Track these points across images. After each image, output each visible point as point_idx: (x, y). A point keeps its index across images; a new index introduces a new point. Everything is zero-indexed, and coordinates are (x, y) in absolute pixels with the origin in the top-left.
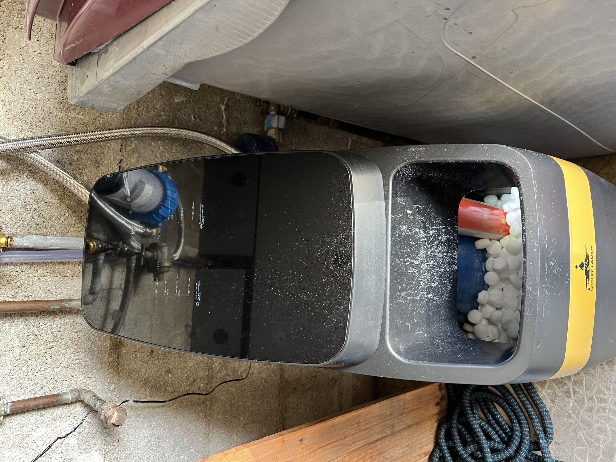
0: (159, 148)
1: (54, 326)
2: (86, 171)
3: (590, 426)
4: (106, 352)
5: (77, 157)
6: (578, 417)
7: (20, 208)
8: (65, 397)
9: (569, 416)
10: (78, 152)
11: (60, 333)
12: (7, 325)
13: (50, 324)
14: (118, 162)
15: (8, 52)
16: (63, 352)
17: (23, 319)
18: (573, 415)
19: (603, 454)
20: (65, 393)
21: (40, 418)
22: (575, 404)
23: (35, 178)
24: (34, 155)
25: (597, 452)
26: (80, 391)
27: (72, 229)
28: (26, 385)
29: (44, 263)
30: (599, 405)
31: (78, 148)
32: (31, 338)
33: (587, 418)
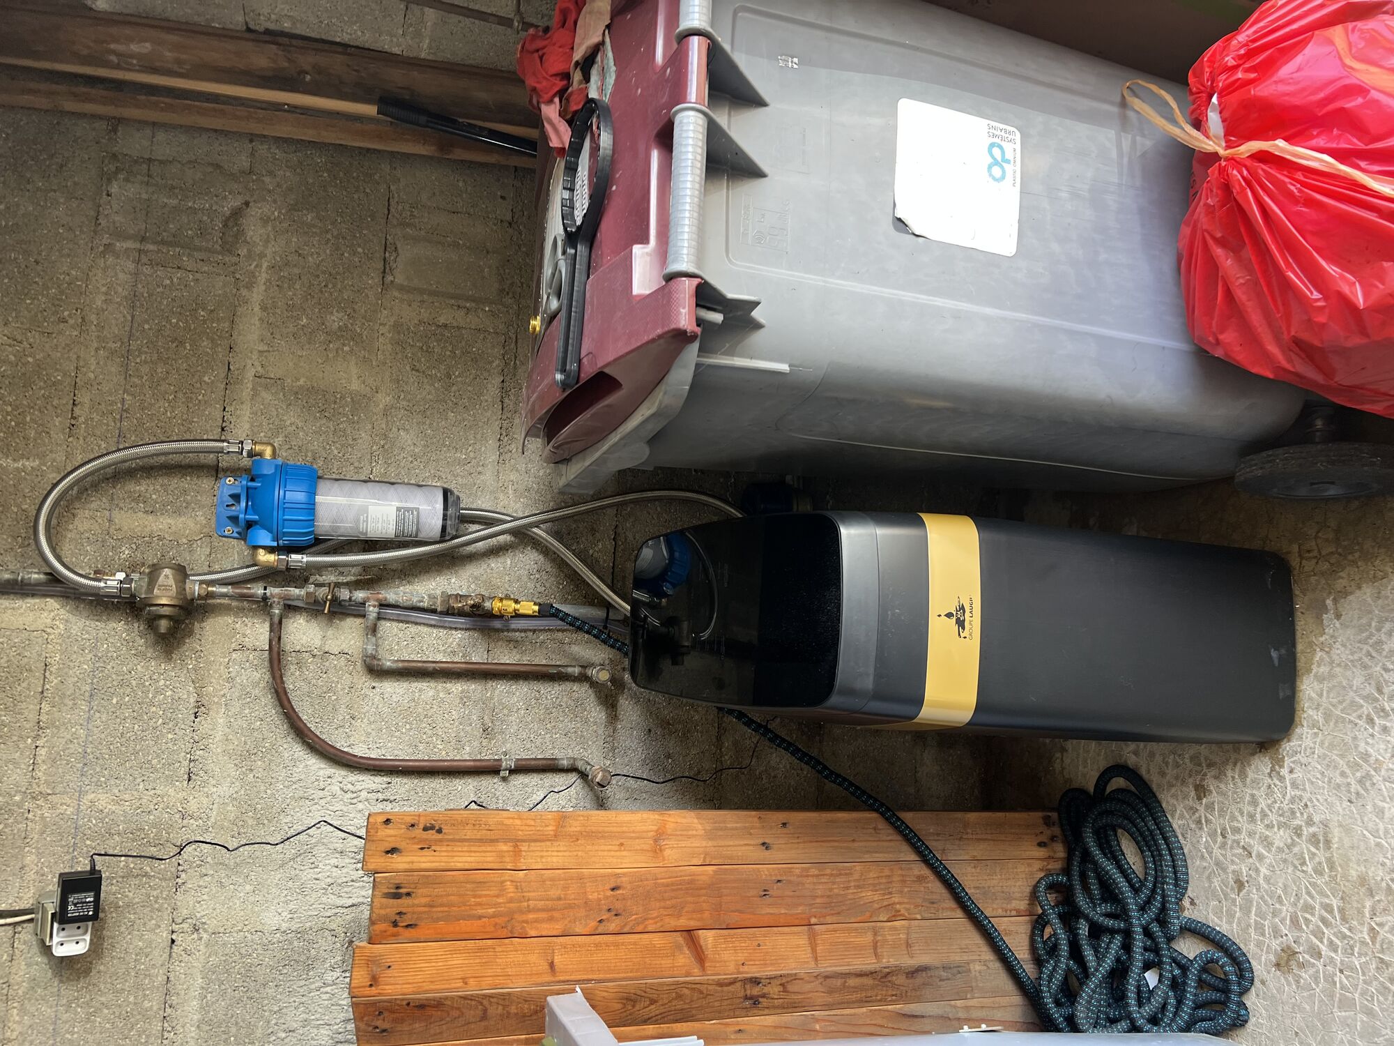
0: (657, 510)
1: (553, 692)
2: (583, 539)
3: (1224, 870)
4: (602, 724)
5: (574, 526)
6: (1211, 858)
7: (525, 579)
8: (561, 762)
9: (1203, 857)
10: (575, 521)
11: (559, 700)
12: (514, 687)
13: (549, 689)
14: (613, 527)
15: (516, 436)
16: (561, 719)
17: (526, 683)
18: (1206, 855)
19: (1240, 909)
20: (563, 759)
21: (540, 782)
22: (1208, 838)
23: (537, 550)
24: (535, 530)
25: (1233, 907)
26: (575, 759)
27: (570, 597)
28: (529, 746)
29: (544, 630)
30: (1234, 838)
31: (575, 518)
32: (533, 701)
33: (1221, 858)
